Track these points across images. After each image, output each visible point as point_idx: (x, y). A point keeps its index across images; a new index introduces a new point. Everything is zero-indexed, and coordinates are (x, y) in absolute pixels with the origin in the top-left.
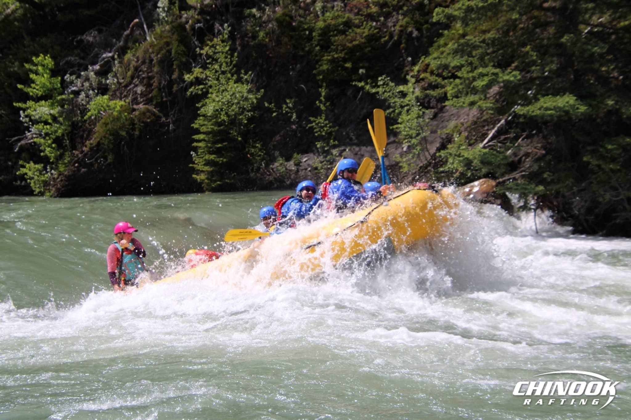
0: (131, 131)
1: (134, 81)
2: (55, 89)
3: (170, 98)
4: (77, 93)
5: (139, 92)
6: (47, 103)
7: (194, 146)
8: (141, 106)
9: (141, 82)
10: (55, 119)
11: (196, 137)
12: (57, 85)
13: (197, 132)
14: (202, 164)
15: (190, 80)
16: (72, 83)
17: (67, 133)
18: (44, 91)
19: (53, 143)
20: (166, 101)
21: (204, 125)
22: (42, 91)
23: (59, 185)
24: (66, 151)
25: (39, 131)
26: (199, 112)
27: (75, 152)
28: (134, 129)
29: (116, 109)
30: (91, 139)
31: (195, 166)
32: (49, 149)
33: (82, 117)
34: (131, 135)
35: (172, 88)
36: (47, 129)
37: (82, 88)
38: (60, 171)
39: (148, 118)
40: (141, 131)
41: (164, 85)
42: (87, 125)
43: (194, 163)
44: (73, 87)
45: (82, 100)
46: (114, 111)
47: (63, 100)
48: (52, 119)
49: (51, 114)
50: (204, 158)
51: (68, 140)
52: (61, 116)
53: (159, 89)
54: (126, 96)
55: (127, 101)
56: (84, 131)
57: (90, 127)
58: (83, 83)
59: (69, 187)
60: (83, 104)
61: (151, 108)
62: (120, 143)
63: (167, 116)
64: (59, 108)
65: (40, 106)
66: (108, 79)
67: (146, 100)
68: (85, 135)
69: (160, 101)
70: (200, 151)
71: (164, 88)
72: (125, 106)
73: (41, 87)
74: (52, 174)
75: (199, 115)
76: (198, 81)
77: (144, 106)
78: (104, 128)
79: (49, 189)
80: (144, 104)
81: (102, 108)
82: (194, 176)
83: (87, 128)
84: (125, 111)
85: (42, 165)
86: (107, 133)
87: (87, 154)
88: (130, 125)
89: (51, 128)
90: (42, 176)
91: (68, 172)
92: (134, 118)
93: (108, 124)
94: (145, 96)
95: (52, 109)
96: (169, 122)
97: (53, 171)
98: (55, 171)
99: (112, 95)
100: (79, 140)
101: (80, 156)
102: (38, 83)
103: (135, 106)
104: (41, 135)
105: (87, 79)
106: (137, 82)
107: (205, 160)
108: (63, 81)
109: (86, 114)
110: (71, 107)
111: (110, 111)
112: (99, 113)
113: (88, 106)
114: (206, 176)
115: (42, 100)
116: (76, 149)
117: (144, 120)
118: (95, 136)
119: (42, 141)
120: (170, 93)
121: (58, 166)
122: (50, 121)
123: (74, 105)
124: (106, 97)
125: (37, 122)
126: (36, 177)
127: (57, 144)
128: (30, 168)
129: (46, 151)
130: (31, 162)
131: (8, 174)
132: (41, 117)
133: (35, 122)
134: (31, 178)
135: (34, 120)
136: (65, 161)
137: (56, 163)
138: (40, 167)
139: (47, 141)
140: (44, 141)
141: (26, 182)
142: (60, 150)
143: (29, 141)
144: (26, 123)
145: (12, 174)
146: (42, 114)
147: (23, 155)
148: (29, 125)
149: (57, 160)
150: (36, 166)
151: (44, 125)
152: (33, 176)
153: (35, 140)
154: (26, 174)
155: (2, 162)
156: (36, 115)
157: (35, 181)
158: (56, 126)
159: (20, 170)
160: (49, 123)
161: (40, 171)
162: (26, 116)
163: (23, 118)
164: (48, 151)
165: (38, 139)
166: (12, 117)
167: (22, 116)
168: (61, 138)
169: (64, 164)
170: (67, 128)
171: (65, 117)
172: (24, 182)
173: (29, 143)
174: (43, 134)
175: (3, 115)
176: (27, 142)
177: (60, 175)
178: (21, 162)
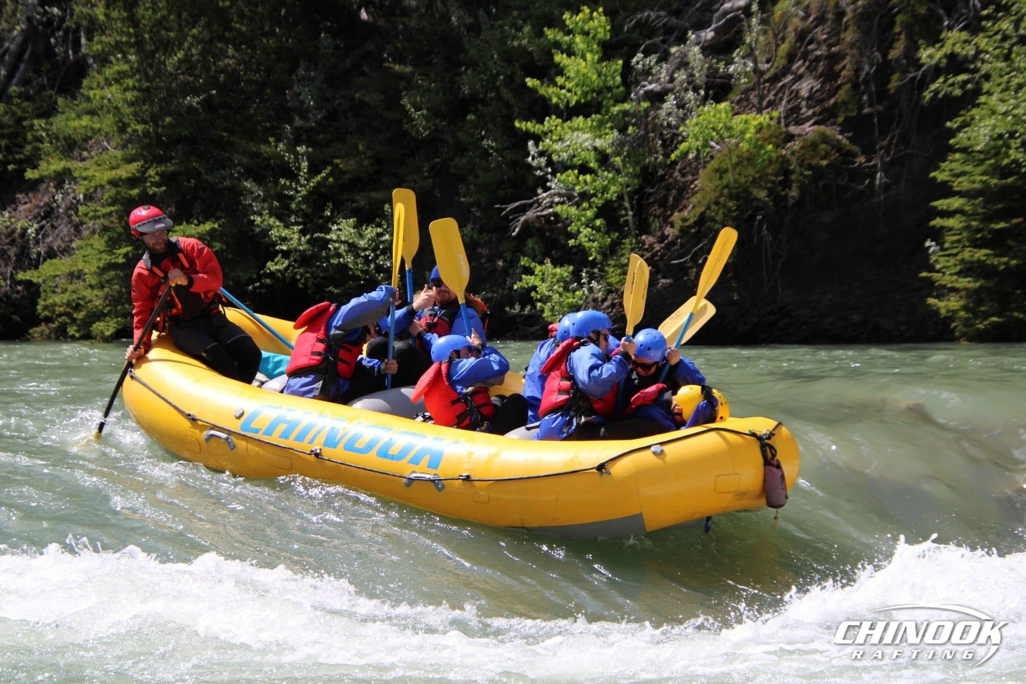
0: (780, 188)
1: (794, 67)
2: (609, 89)
3: (881, 108)
4: (657, 98)
5: (804, 93)
6: (589, 119)
7: (934, 227)
8: (807, 127)
9: (811, 69)
10: (604, 159)
11: (941, 204)
12: (614, 78)
13: (946, 190)
14: (953, 271)
15: (934, 62)
16: (647, 72)
17: (629, 193)
18: (585, 94)
19: (597, 216)
20: (870, 116)
21: (963, 174)
22: (579, 93)
24: (625, 237)
25: (568, 190)
26: (952, 141)
27: (648, 239)
28: (786, 184)
29: (748, 136)
30: (685, 207)
31: (935, 276)
32: (589, 230)
33: (667, 155)
34: (778, 199)
35: (888, 81)
36: (585, 182)
37: (670, 86)
38: (609, 284)
39: (823, 158)
40: (802, 188)
41: (867, 74)
42: (676, 174)
43: (931, 269)
44: (650, 83)
45: (669, 114)
46: (743, 139)
47: (625, 113)
48: (597, 161)
49: (595, 149)
50: (959, 257)
51: (632, 210)
52: (618, 154)
53: (855, 86)
54: (772, 104)
55: (775, 114)
56: (668, 188)
57: (683, 180)
58: (673, 72)
60: (669, 125)
61: (831, 131)
62: (753, 217)
63: (869, 151)
64: (616, 133)
65: (574, 130)
66: (730, 62)
67: (821, 113)
68: (671, 199)
69: (854, 114)
70: (950, 239)
71: (866, 82)
72: (769, 126)
73: (577, 85)
74: (591, 290)
75: (954, 151)
76: (955, 64)
77: (816, 127)
78: (719, 182)
80: (814, 124)
81: (714, 134)
82: (931, 301)
83: (676, 181)
84: (767, 140)
85: (571, 268)
86: (722, 195)
87: (673, 243)
88: (777, 175)
89: (594, 181)
90: (570, 295)
92: (788, 156)
93: (726, 171)
94: (820, 102)
95: (600, 137)
96: (875, 166)
97: (594, 284)
98: (598, 282)
99: (739, 102)
100: (657, 210)
101: (657, 247)
102: (572, 74)
103: (793, 129)
104: (570, 198)
105: (684, 64)
106: (802, 70)
107: (963, 261)
108: (627, 70)
109: (676, 148)
110: (642, 132)
111: (734, 141)
112: (706, 145)
113: (681, 129)
114: (962, 303)
115: (578, 116)
116: (648, 233)
117: (814, 162)
118: (694, 200)
119: (573, 210)
120: (882, 94)
121: (607, 272)
122: (593, 165)
123: (650, 126)
124: (723, 105)
125: (564, 167)
126: (556, 297)
127: (606, 219)
128: (543, 274)
129: (582, 235)
130: (548, 260)
131: (494, 289)
132: (574, 156)
133: (560, 168)
134: (545, 299)
135: (558, 162)
136: (622, 259)
137: (602, 265)
138: (566, 274)
139: (583, 212)
140: (577, 212)
141: (534, 307)
142: (611, 233)
143: (545, 213)
144: (540, 169)
145: (504, 289)
146: (577, 149)
147: (530, 245)
148: (547, 173)
149: (605, 256)
150: (558, 270)
151: (579, 173)
152: (551, 293)
153: (558, 209)
154: (534, 288)
155: (483, 261)
156: (562, 151)
157: (554, 307)
158: (607, 177)
159: (521, 280)
160: (591, 168)
161: (565, 282)
162: (541, 154)
163: (533, 159)
164: (586, 236)
165: (565, 207)
166: (509, 155)
167: (532, 153)
168: (616, 205)
169: (620, 268)
170: (631, 180)
171: (628, 156)
172: (529, 307)
173: (544, 216)
174: (576, 195)
175: (491, 151)
176: (539, 214)
177: (610, 292)
178: (524, 261)
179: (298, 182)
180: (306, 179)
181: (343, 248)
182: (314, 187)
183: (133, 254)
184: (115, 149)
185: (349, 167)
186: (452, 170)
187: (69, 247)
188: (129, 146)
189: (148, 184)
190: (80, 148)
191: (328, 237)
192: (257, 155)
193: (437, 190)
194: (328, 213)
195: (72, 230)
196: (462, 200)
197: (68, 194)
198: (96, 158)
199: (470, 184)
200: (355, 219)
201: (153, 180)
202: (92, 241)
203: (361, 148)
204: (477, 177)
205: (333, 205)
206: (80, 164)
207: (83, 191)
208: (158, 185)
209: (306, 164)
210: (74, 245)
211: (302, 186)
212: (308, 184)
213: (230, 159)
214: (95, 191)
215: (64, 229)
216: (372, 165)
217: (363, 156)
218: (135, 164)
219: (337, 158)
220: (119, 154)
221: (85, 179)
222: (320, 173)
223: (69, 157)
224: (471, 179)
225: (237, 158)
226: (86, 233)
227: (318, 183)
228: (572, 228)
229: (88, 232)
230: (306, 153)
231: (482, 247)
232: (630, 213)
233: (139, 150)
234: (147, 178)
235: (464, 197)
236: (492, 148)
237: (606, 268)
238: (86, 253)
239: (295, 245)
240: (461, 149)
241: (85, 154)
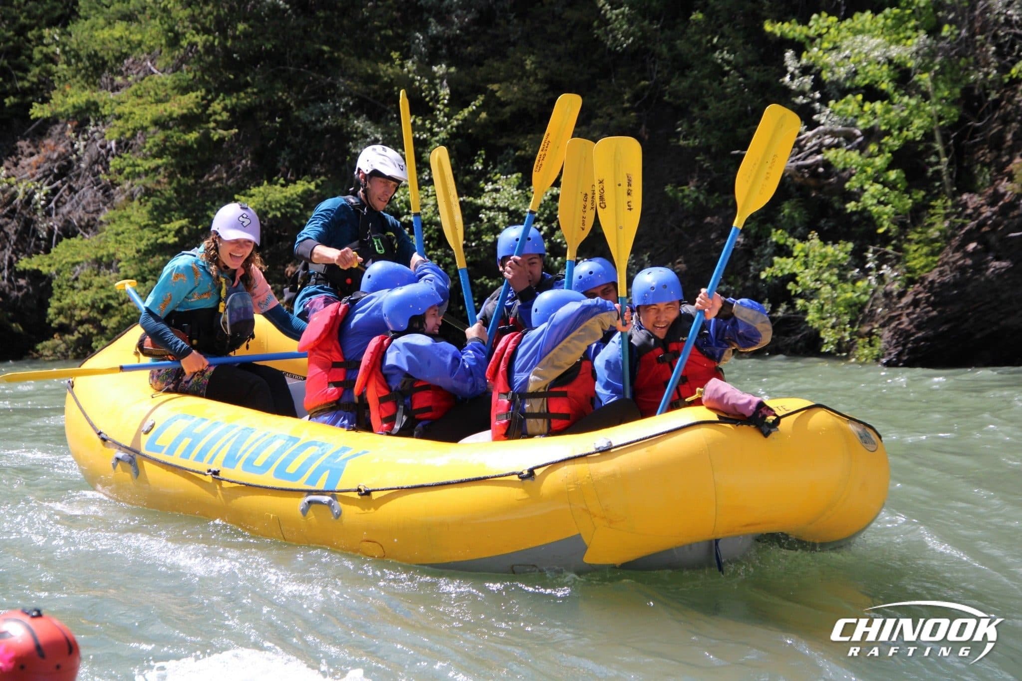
6: (881, 16)
10: (903, 77)
17: (942, 128)
19: (891, 166)
23: (904, 319)
24: (936, 197)
25: (845, 126)
27: (972, 200)
32: (879, 187)
33: (1004, 69)
36: (874, 113)
38: (910, 270)
45: (1008, 5)
47: (939, 5)
48: (892, 80)
49: (890, 61)
51: (947, 156)
52: (925, 69)
56: (1006, 121)
59: (944, 328)
60: (1008, 22)
64: (922, 36)
68: (1009, 137)
74: (881, 279)
79: (870, 334)
85: (850, 246)
87: (1012, 206)
89: (888, 111)
90: (848, 286)
91: (941, 273)
95: (898, 42)
97: (886, 269)
98: (892, 266)
100: (986, 154)
101: (987, 212)
104: (849, 138)
110: (964, 34)
115: (863, 11)
116: (972, 190)
119: (854, 156)
121: (906, 251)
122: (885, 86)
123: (977, 25)
125: (842, 92)
126: (826, 290)
127: (906, 171)
128: (807, 256)
129: (866, 195)
130: (814, 235)
131: (731, 279)
132: (856, 73)
133: (834, 92)
134: (810, 295)
135: (832, 82)
136: (931, 230)
137: (900, 241)
138: (842, 255)
139: (870, 160)
140: (859, 159)
141: (792, 305)
142: (914, 191)
143: (810, 161)
144: (803, 93)
145: (746, 279)
146: (860, 62)
147: (787, 211)
148: (814, 100)
149: (903, 226)
150: (830, 249)
151: (864, 100)
152: (818, 285)
153: (831, 155)
154: (792, 277)
155: (713, 236)
156: (837, 65)
157: (823, 305)
158: (907, 105)
159: (772, 265)
160: (882, 91)
161: (840, 266)
162: (805, 70)
163: (793, 78)
164: (873, 196)
165: (842, 151)
166: (755, 73)
167: (791, 69)
168: (921, 147)
169: (927, 245)
170: (946, 109)
171: (942, 72)
172: (784, 306)
173: (807, 167)
174: (858, 132)
175: (727, 68)
176: (800, 163)
177: (911, 282)
178: (777, 236)
179: (434, 120)
180: (445, 116)
181: (501, 218)
182: (457, 127)
183: (190, 230)
184: (163, 72)
185: (510, 96)
186: (666, 98)
187: (94, 219)
188: (184, 67)
189: (212, 125)
190: (111, 70)
191: (479, 202)
192: (373, 78)
193: (643, 127)
194: (479, 166)
195: (100, 194)
196: (682, 142)
197: (94, 140)
198: (135, 87)
199: (695, 119)
200: (520, 175)
201: (219, 118)
202: (129, 211)
203: (529, 64)
204: (705, 107)
205: (486, 154)
206: (112, 96)
207: (116, 136)
208: (226, 126)
209: (448, 91)
210: (102, 217)
211: (440, 126)
212: (449, 123)
213: (332, 86)
214: (134, 136)
215: (88, 193)
216: (545, 92)
217: (531, 79)
218: (193, 95)
219: (494, 82)
220: (168, 79)
221: (119, 117)
222: (467, 105)
223: (94, 83)
224: (696, 110)
225: (343, 83)
226: (119, 199)
227: (465, 120)
228: (852, 185)
229: (123, 197)
230: (447, 75)
231: (712, 216)
232: (945, 160)
233: (199, 74)
234: (210, 115)
235: (685, 138)
236: (729, 63)
237: (905, 246)
238: (120, 230)
239: (430, 214)
240: (681, 66)
241: (119, 79)
